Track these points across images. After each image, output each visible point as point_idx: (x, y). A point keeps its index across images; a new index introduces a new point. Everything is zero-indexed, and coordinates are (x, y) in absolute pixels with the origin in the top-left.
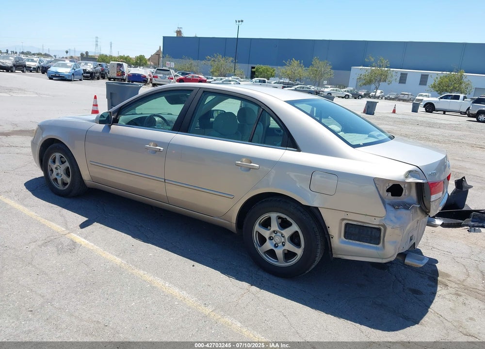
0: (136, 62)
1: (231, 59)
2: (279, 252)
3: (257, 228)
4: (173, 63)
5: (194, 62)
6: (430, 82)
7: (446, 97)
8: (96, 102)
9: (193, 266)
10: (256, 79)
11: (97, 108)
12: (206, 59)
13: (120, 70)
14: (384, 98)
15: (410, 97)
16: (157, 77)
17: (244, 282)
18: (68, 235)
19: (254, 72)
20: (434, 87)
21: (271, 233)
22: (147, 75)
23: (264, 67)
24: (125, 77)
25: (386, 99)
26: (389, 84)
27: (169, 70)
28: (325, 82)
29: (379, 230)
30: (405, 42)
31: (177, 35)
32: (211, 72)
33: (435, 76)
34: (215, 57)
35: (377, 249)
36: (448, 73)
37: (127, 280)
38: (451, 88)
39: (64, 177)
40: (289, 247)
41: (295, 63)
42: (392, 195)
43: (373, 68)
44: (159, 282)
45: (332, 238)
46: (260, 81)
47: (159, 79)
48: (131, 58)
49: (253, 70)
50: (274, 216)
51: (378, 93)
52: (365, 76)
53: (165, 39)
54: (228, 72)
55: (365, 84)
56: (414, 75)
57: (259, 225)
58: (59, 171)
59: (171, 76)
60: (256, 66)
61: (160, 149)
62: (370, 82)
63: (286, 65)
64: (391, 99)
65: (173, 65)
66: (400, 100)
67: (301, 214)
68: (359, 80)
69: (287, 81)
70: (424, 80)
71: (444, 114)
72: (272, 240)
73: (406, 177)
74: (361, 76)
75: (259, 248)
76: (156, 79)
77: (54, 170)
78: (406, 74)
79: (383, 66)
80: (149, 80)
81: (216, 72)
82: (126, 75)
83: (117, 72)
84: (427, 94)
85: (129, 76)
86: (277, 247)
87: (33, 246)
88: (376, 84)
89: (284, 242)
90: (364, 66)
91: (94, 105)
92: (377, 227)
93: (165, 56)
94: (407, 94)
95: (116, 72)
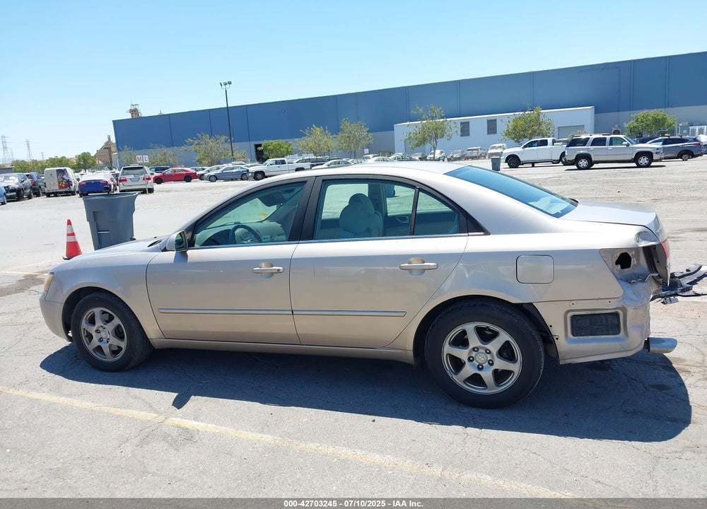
0: (79, 164)
1: (224, 137)
2: (487, 375)
3: (447, 349)
4: (147, 156)
5: (169, 151)
6: (501, 128)
7: (530, 145)
8: (72, 229)
9: (374, 421)
10: (271, 160)
11: (75, 238)
12: (186, 144)
13: (64, 179)
14: (446, 159)
15: (480, 152)
16: (125, 180)
17: (454, 426)
18: (167, 422)
19: (262, 151)
20: (508, 134)
21: (470, 353)
22: (108, 180)
23: (275, 142)
24: (72, 188)
25: (449, 160)
26: (449, 140)
27: (142, 168)
28: (367, 151)
29: (617, 315)
30: (457, 81)
31: (132, 116)
32: (198, 161)
33: (505, 120)
34: (199, 139)
35: (618, 340)
36: (521, 113)
37: (302, 460)
38: (530, 132)
39: (115, 342)
40: (500, 364)
41: (318, 131)
42: (622, 268)
43: (424, 122)
44: (345, 452)
45: (557, 339)
46: (277, 163)
47: (129, 182)
48: (68, 160)
49: (259, 148)
50: (470, 328)
51: (438, 154)
52: (416, 134)
53: (117, 124)
54: (223, 157)
55: (417, 145)
56: (478, 123)
57: (450, 344)
58: (103, 334)
59: (147, 176)
60: (264, 143)
61: (279, 270)
62: (423, 141)
63: (306, 135)
64: (456, 159)
65: (146, 159)
66: (467, 158)
67: (511, 317)
68: (408, 141)
69: (312, 157)
70: (492, 127)
71: (533, 166)
72: (473, 360)
73: (638, 242)
74: (411, 135)
75: (454, 377)
76: (125, 183)
77: (94, 334)
78: (468, 123)
79: (436, 117)
80: (112, 186)
81: (204, 159)
82: (73, 185)
83: (59, 183)
84: (501, 145)
85: (80, 185)
86: (482, 368)
87: (128, 449)
88: (432, 143)
89: (490, 360)
90: (411, 121)
91: (68, 235)
92: (613, 311)
93: (123, 149)
94: (476, 150)
95: (57, 183)
